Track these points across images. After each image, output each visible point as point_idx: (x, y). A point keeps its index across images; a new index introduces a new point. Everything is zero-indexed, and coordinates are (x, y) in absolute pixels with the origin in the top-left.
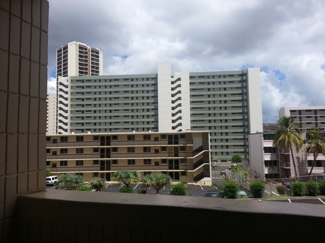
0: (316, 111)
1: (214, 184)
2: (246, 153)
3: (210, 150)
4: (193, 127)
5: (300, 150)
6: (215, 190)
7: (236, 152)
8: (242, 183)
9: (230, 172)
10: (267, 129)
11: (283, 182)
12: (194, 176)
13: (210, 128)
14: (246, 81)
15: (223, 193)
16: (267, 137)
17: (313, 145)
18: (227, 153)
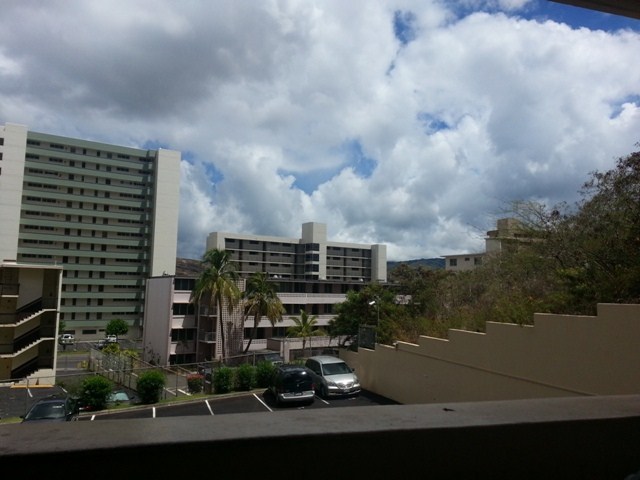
0: (264, 243)
1: (59, 384)
2: (138, 315)
3: (59, 309)
4: (24, 255)
5: (235, 310)
6: (62, 396)
7: (118, 313)
8: (122, 376)
9: (100, 355)
10: (184, 269)
11: (200, 369)
12: (13, 368)
13: (65, 260)
14: (153, 173)
15: (78, 400)
16: (181, 284)
17: (254, 302)
18: (99, 316)
